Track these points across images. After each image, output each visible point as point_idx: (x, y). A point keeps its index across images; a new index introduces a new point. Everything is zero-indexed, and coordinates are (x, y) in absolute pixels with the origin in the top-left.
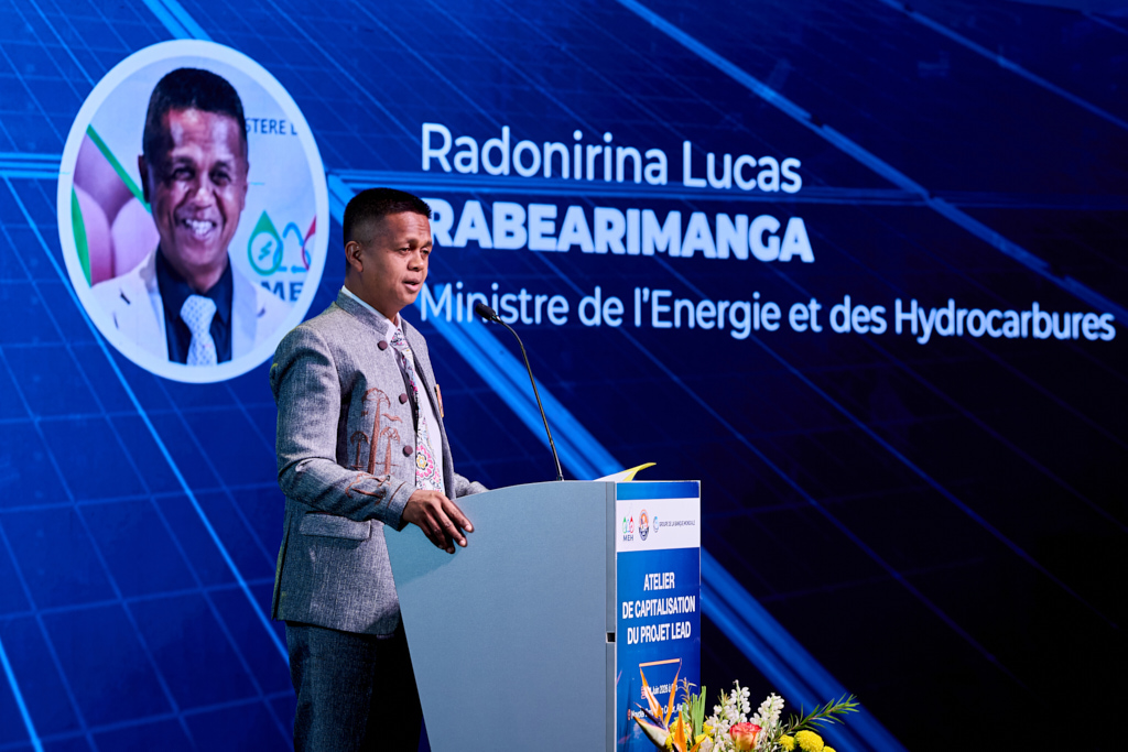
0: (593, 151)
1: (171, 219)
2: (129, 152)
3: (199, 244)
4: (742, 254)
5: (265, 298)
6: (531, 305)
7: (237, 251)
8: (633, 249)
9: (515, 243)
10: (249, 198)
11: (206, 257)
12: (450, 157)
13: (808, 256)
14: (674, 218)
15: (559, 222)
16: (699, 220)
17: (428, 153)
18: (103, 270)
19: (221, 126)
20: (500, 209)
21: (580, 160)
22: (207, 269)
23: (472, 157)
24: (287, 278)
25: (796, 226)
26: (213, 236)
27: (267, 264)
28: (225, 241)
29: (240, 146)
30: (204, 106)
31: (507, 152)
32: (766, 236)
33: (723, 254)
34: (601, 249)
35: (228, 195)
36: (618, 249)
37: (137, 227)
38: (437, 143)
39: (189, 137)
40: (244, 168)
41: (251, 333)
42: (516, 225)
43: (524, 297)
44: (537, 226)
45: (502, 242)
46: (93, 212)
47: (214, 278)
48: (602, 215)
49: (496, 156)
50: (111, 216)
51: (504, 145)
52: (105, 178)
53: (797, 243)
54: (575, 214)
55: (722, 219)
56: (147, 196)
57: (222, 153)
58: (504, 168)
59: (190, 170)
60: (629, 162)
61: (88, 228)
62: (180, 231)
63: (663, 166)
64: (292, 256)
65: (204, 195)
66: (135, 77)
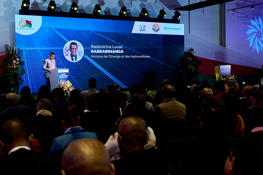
0: (105, 46)
1: (72, 52)
2: (69, 48)
3: (74, 53)
4: (117, 53)
5: (79, 57)
6: (100, 57)
7: (77, 54)
8: (108, 52)
9: (99, 52)
10: (78, 50)
11: (75, 54)
12: (93, 47)
13: (123, 53)
14: (112, 50)
15: (102, 51)
16: (114, 50)
17: (91, 47)
18: (67, 55)
19: (76, 46)
20: (97, 50)
21: (104, 47)
22: (75, 55)
23: (95, 47)
24: (81, 55)
25: (122, 51)
26: (75, 53)
27: (79, 54)
28: (76, 53)
29: (77, 47)
30: (74, 45)
31: (98, 47)
32: (119, 51)
33: (116, 53)
34: (106, 53)
35: (76, 50)
36: (107, 53)
37: (69, 52)
38: (92, 46)
39: (73, 47)
40: (77, 48)
41: (78, 59)
42: (99, 51)
43: (99, 56)
44: (100, 51)
45: (98, 52)
46: (66, 52)
47: (75, 56)
48: (106, 50)
49: (97, 47)
50: (67, 52)
51: (98, 46)
52: (67, 49)
53: (122, 52)
54: (104, 50)
55: (116, 50)
56: (70, 50)
57: (76, 47)
58: (98, 48)
59: (73, 49)
60: (108, 47)
61: (65, 52)
62: (72, 53)
63: (111, 47)
64: (81, 54)
65: (74, 50)
66: (69, 43)
